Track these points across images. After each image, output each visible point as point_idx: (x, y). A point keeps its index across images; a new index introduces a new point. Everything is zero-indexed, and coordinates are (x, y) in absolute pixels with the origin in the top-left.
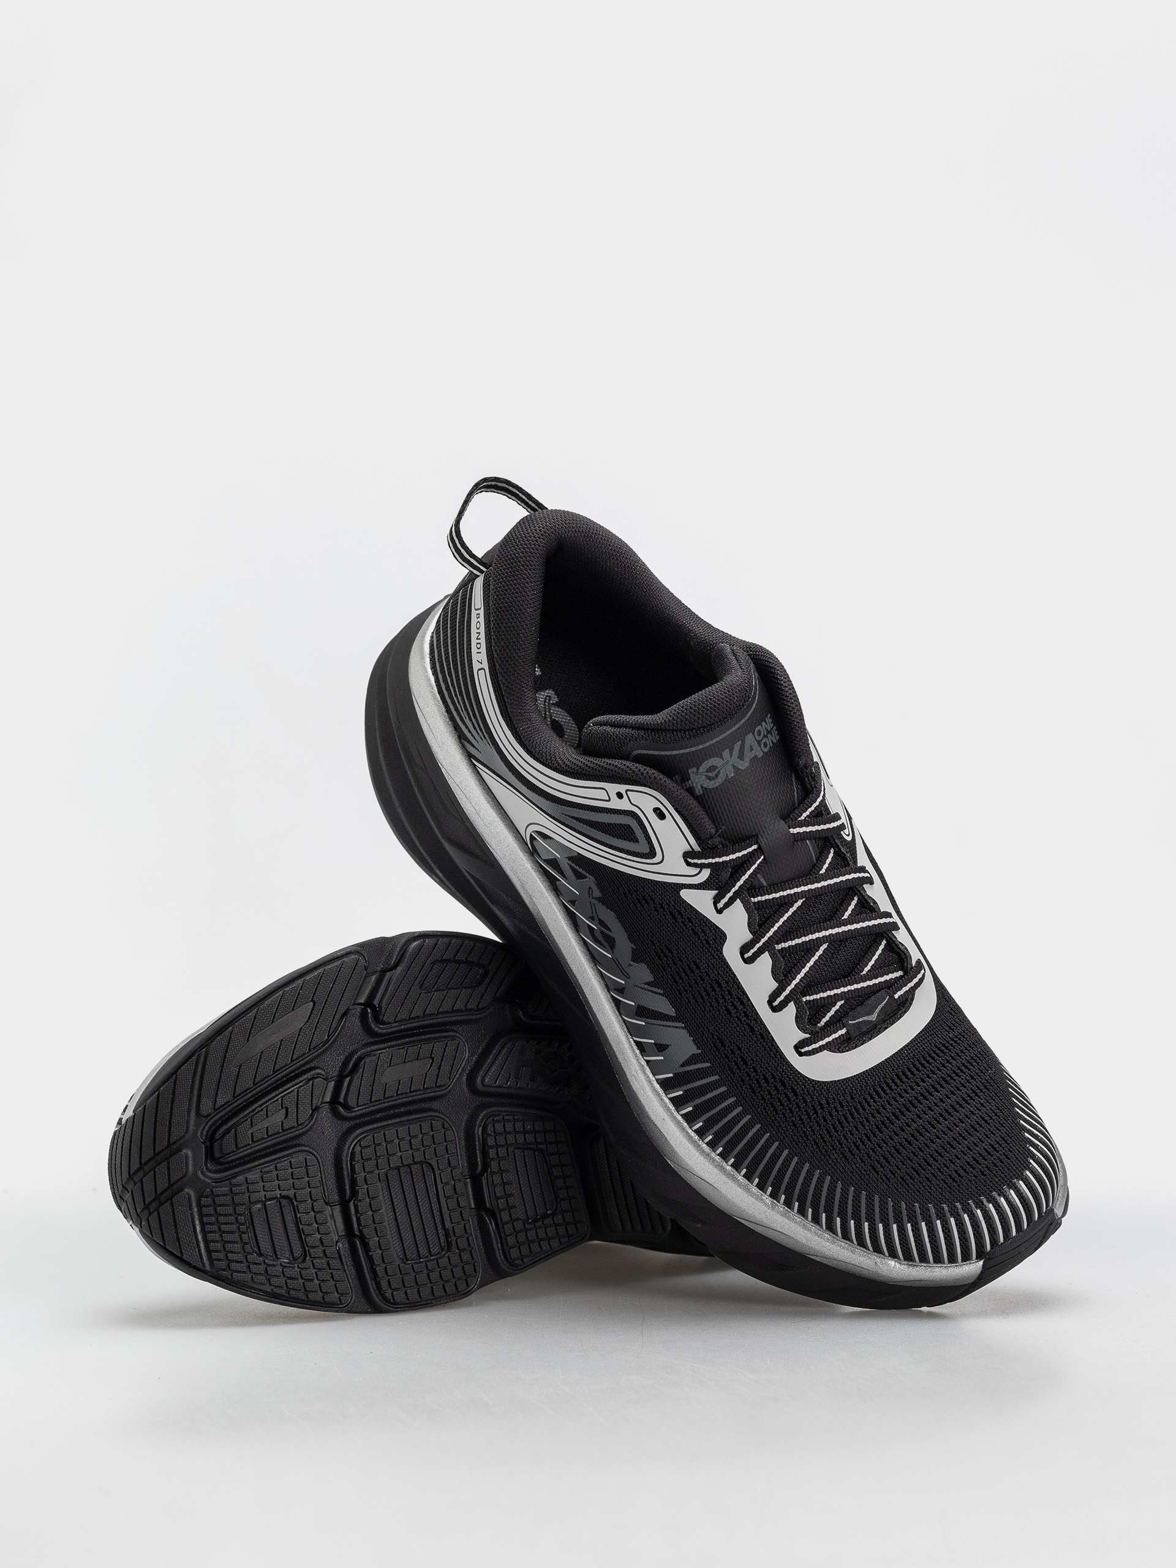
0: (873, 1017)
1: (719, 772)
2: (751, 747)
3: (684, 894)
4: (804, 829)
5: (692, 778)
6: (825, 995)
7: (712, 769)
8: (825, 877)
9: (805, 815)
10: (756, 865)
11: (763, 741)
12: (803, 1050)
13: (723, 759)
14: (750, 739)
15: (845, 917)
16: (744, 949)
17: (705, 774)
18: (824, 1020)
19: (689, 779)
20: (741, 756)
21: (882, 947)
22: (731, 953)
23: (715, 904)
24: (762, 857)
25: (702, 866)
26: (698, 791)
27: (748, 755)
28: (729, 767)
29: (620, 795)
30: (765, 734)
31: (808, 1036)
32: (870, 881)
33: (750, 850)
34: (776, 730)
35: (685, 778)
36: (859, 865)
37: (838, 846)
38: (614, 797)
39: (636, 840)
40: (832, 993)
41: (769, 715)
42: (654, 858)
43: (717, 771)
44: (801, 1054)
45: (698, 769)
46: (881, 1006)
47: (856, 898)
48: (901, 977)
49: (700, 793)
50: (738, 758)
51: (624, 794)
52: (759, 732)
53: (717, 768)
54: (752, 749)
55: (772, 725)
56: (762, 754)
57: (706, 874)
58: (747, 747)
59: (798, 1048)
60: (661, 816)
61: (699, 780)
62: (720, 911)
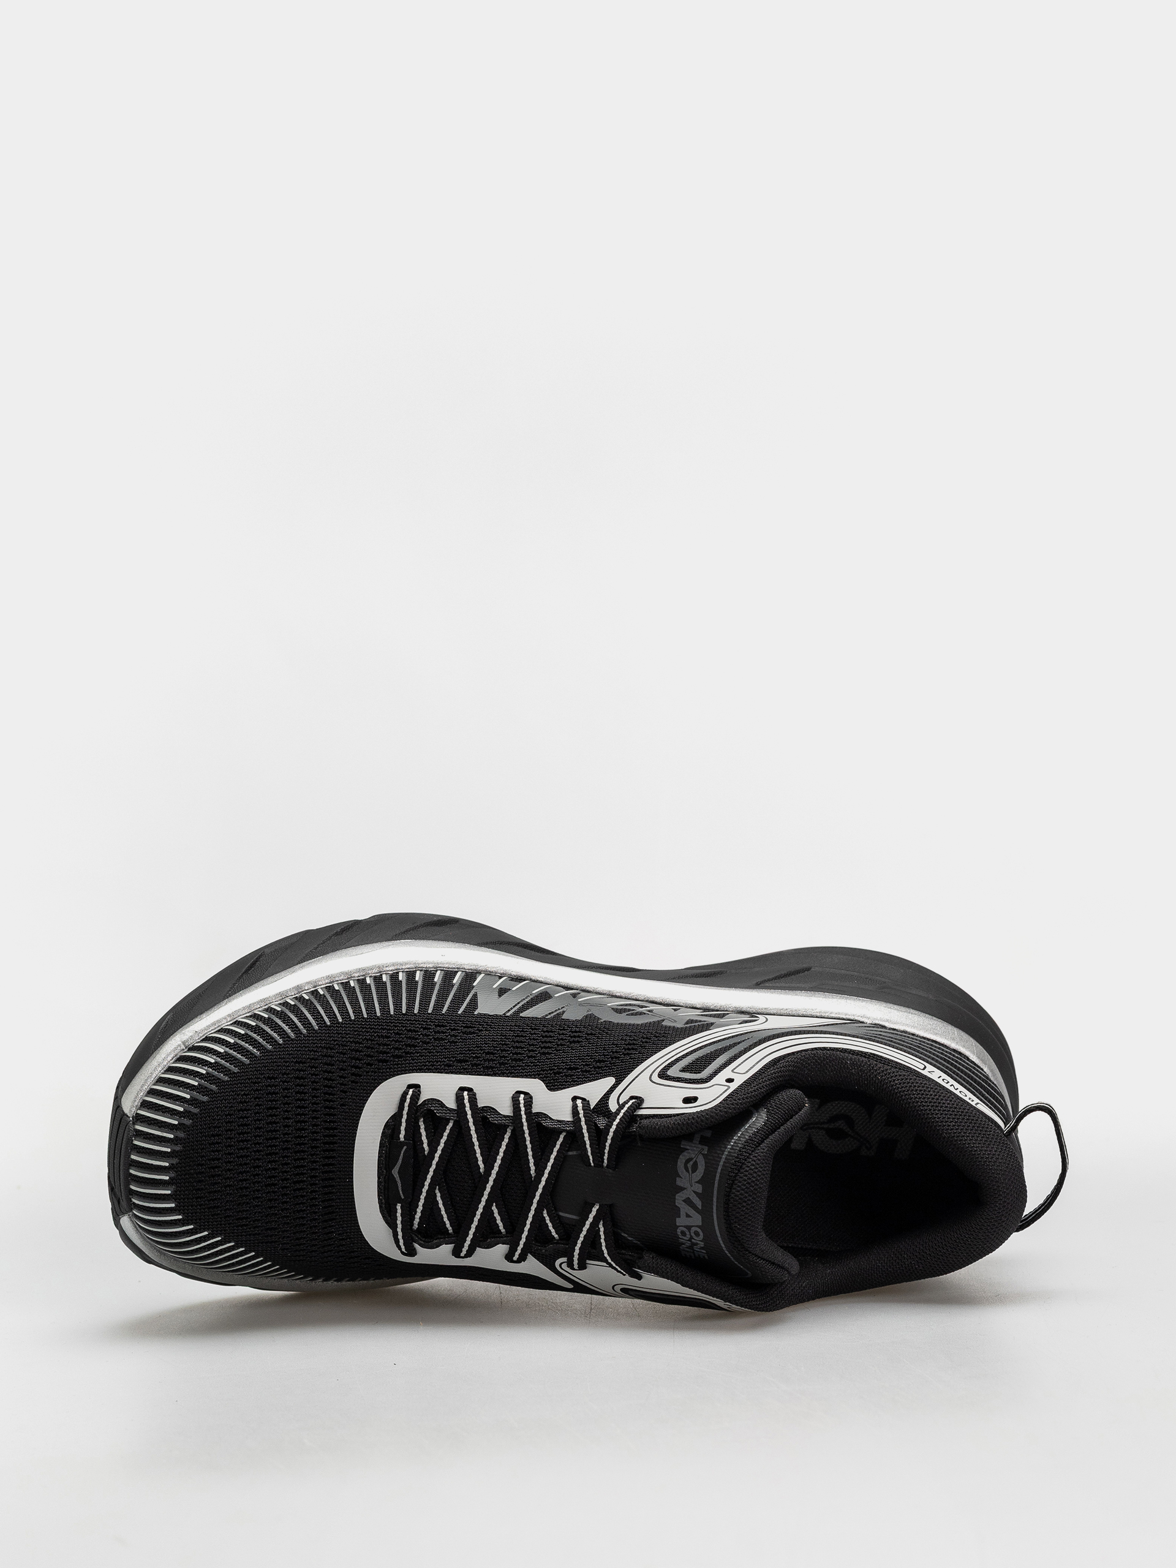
0: (395, 1172)
1: (689, 1173)
2: (690, 1217)
3: (610, 1081)
4: (591, 1219)
5: (700, 1146)
6: (443, 1141)
7: (695, 1168)
8: (539, 1211)
9: (602, 1229)
10: (589, 1154)
11: (688, 1233)
12: (411, 1090)
13: (696, 1182)
14: (697, 1220)
15: (494, 1208)
16: (529, 1099)
17: (695, 1159)
18: (422, 1127)
19: (701, 1143)
20: (688, 1201)
21: (448, 1225)
22: (534, 1086)
23: (583, 1099)
24: (592, 1164)
25: (621, 1107)
26: (684, 1144)
27: (684, 1209)
28: (687, 1185)
29: (730, 1080)
30: (693, 1240)
31: (420, 1102)
32: (509, 1257)
33: (606, 1157)
34: (691, 1256)
35: (704, 1141)
36: (530, 1257)
37: (557, 1243)
38: (732, 1076)
39: (683, 1070)
40: (440, 1148)
41: (706, 1257)
42: (659, 1074)
43: (690, 1170)
44: (410, 1086)
45: (703, 1154)
46: (400, 1185)
47: (503, 1231)
48: (412, 1225)
49: (683, 1145)
50: (689, 1198)
51: (728, 1084)
52: (697, 1234)
53: (692, 1173)
54: (688, 1216)
55: (697, 1255)
56: (678, 1224)
57: (613, 1106)
58: (692, 1212)
59: (417, 1087)
60: (687, 1100)
61: (694, 1152)
62: (574, 1099)
